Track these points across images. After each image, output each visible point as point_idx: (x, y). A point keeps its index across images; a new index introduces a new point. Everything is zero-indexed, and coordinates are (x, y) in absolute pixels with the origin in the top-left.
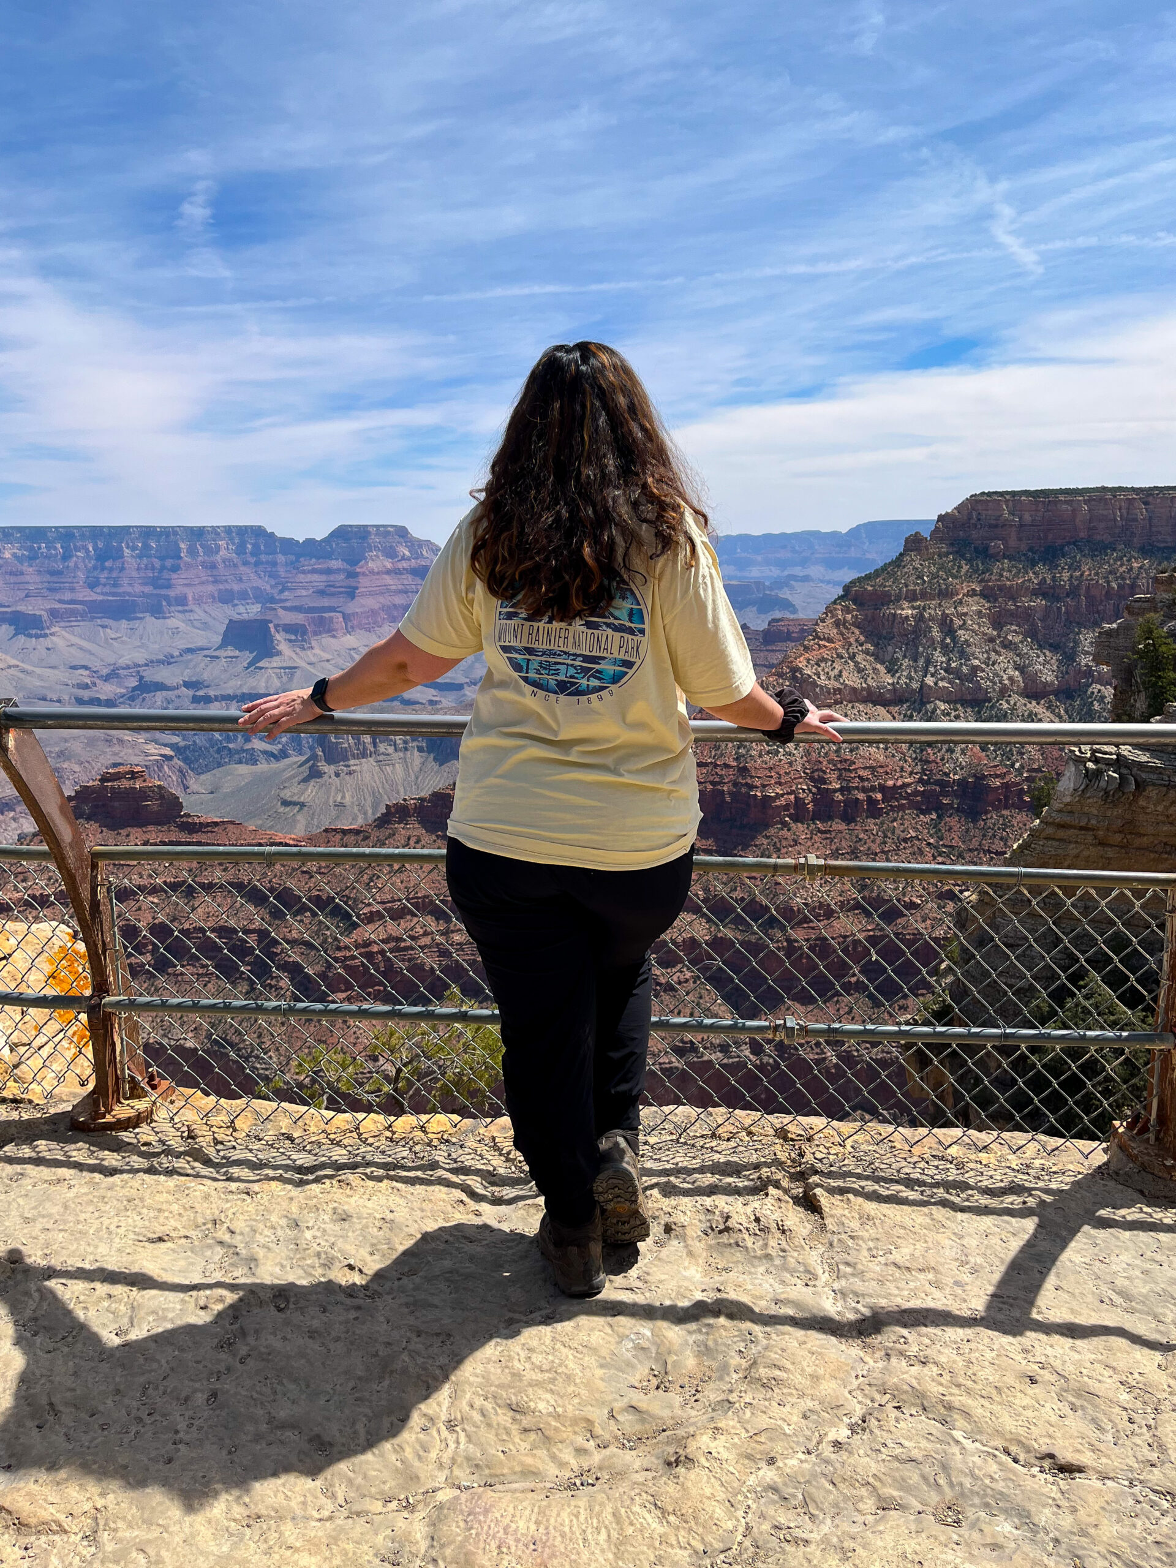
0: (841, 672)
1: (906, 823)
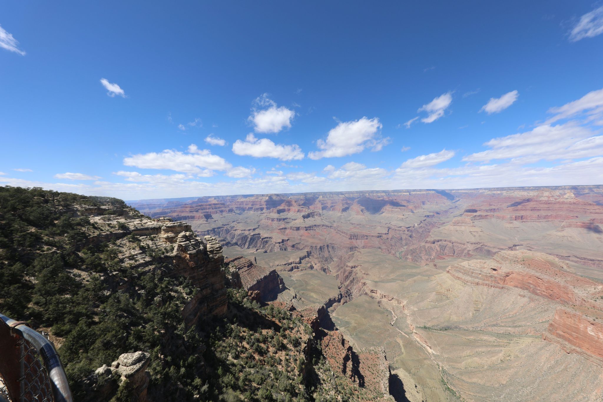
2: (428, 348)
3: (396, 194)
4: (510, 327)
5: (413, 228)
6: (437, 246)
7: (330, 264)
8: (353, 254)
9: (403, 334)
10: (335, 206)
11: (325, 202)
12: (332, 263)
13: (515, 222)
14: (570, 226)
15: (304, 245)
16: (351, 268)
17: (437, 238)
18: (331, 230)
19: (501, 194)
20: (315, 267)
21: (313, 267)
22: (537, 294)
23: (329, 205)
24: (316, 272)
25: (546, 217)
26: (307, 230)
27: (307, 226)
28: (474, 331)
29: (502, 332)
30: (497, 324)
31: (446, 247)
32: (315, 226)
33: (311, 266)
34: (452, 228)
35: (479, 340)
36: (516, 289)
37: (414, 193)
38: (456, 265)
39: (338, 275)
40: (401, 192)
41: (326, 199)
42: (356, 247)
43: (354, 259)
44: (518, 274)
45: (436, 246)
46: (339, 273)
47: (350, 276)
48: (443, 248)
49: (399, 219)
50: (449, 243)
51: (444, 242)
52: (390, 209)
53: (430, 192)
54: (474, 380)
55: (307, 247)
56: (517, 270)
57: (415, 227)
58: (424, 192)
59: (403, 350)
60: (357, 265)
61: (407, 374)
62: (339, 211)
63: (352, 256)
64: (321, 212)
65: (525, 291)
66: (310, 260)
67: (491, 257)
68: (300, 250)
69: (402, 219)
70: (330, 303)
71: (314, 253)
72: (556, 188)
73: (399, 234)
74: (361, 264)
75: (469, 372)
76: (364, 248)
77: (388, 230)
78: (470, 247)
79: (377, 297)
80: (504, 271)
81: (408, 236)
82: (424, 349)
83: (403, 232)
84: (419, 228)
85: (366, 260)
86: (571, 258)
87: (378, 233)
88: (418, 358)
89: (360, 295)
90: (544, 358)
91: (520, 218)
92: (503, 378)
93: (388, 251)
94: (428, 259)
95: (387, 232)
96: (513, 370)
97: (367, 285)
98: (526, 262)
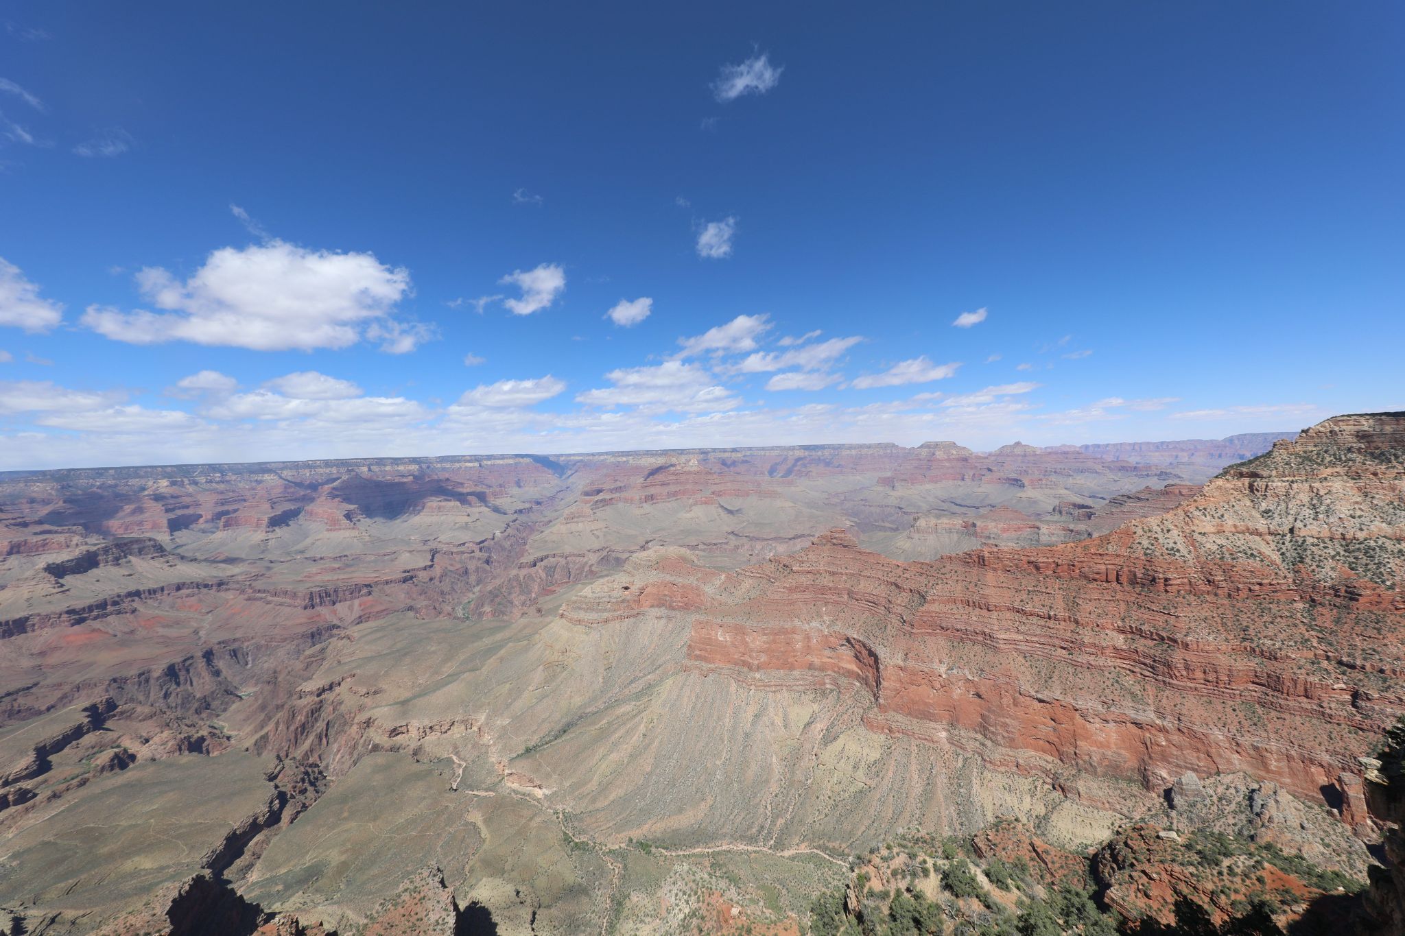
0: (1222, 516)
1: (1281, 607)
2: (537, 789)
3: (448, 465)
4: (649, 673)
5: (492, 542)
6: (540, 571)
7: (228, 714)
8: (323, 650)
9: (483, 794)
10: (235, 511)
11: (187, 500)
12: (234, 707)
13: (644, 505)
14: (696, 504)
15: (66, 688)
16: (318, 695)
17: (539, 554)
18: (222, 594)
19: (627, 462)
20: (143, 752)
21: (133, 757)
22: (671, 608)
23: (207, 511)
24: (151, 769)
25: (675, 494)
26: (80, 621)
27: (78, 605)
28: (606, 709)
29: (641, 687)
30: (634, 678)
31: (555, 567)
32: (137, 594)
33: (116, 756)
34: (563, 529)
35: (613, 721)
36: (652, 609)
37: (489, 463)
38: (574, 598)
39: (265, 738)
40: (459, 461)
41: (191, 489)
42: (335, 627)
43: (326, 664)
44: (654, 585)
46: (270, 727)
47: (316, 720)
48: (550, 570)
49: (458, 525)
50: (560, 559)
51: (552, 560)
52: (435, 504)
53: (521, 460)
54: (612, 797)
55: (83, 693)
56: (651, 581)
57: (496, 539)
58: (511, 461)
59: (485, 833)
60: (337, 679)
61: (497, 881)
62: (258, 525)
63: (321, 656)
64: (163, 537)
65: (663, 608)
66: (110, 736)
67: (621, 568)
68: (39, 713)
69: (466, 523)
70: (235, 845)
71: (132, 700)
72: (682, 452)
73: (460, 562)
74: (354, 672)
75: (604, 788)
76: (362, 622)
77: (433, 557)
78: (593, 559)
79: (408, 743)
80: (637, 586)
81: (481, 562)
82: (528, 798)
83: (469, 555)
84: (505, 539)
85: (369, 654)
86: (700, 547)
87: (405, 572)
88: (517, 828)
89: (355, 763)
90: (686, 699)
91: (651, 498)
92: (647, 763)
93: (433, 611)
94: (525, 601)
95: (430, 563)
96: (657, 741)
97: (376, 723)
98: (660, 565)
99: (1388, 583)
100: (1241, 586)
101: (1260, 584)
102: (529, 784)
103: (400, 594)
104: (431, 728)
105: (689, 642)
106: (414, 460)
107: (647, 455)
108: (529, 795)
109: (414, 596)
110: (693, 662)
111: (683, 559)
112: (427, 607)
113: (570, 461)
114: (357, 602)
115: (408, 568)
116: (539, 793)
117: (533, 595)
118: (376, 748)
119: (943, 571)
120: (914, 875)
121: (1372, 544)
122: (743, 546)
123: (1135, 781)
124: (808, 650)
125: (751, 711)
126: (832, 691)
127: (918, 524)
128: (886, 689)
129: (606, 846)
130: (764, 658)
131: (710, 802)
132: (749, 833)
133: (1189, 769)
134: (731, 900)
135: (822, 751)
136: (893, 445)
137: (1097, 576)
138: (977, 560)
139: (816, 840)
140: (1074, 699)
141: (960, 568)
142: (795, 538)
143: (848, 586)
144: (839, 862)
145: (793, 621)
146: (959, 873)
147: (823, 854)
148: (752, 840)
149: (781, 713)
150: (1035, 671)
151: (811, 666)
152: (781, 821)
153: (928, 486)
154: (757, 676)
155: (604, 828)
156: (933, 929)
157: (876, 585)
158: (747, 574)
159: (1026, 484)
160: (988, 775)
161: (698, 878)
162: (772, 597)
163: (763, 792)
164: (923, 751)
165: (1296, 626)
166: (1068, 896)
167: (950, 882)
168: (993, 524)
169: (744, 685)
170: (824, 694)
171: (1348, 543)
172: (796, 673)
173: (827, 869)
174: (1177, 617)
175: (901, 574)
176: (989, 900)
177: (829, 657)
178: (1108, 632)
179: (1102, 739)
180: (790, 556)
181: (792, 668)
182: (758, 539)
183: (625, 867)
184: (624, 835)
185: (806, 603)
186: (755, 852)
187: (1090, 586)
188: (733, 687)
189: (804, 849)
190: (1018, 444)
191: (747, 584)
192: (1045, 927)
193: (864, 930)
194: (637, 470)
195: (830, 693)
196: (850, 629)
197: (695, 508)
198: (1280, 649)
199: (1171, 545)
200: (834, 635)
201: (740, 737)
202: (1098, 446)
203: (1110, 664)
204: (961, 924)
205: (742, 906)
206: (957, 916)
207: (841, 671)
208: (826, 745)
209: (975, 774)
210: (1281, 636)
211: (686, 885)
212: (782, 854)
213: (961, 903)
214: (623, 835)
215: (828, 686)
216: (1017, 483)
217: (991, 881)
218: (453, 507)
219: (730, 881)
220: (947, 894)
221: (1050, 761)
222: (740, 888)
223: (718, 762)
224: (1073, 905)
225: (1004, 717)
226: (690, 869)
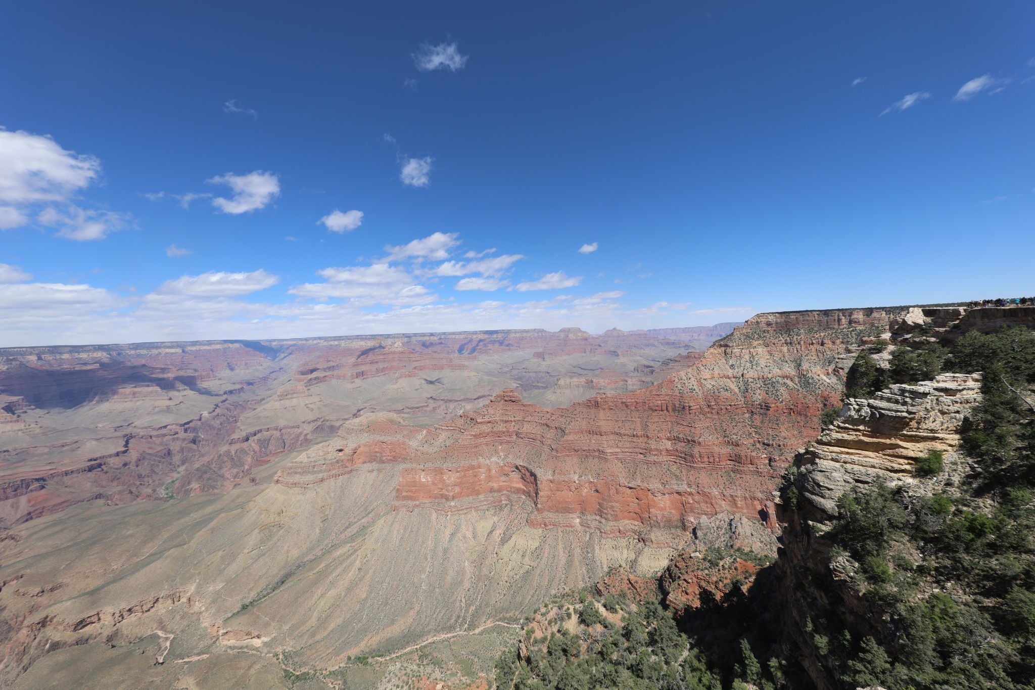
0: (713, 369)
1: (740, 417)
2: (255, 640)
3: (144, 352)
4: (363, 518)
5: (199, 423)
6: (253, 445)
9: (195, 659)
13: (356, 380)
14: (401, 377)
17: (252, 430)
19: (340, 345)
22: (383, 462)
25: (383, 370)
28: (323, 554)
29: (355, 531)
30: (349, 524)
31: (270, 440)
34: (277, 405)
35: (331, 563)
36: (365, 465)
37: (194, 348)
38: (290, 465)
40: (158, 347)
44: (366, 445)
45: (253, 443)
48: (264, 443)
49: (157, 410)
50: (274, 432)
51: (265, 433)
52: (129, 390)
53: (231, 345)
54: (332, 626)
56: (363, 442)
57: (203, 420)
58: (218, 347)
65: (374, 463)
67: (335, 434)
69: (168, 407)
72: (388, 336)
73: (162, 445)
74: (22, 572)
75: (323, 622)
76: (31, 518)
77: (127, 443)
78: (308, 429)
79: (100, 631)
80: (351, 448)
81: (186, 442)
82: (245, 650)
83: (171, 437)
84: (214, 419)
85: (43, 551)
86: (405, 411)
87: (91, 460)
88: (234, 680)
89: (25, 669)
90: (395, 532)
91: (361, 374)
92: (362, 592)
93: (129, 495)
94: (238, 473)
95: (124, 449)
96: (371, 571)
97: (55, 620)
98: (371, 428)
99: (781, 400)
100: (722, 407)
101: (730, 405)
102: (246, 637)
103: (86, 484)
104: (130, 610)
105: (398, 487)
106: (100, 348)
107: (358, 339)
108: (247, 647)
109: (104, 483)
110: (401, 502)
111: (392, 421)
112: (120, 492)
113: (283, 345)
114: (23, 500)
115: (95, 456)
116: (257, 643)
117: (246, 467)
118: (55, 646)
119: (575, 413)
120: (562, 619)
121: (774, 380)
122: (439, 407)
123: (679, 527)
124: (490, 478)
125: (448, 532)
126: (506, 505)
127: (559, 383)
128: (541, 497)
129: (326, 669)
130: (457, 489)
131: (417, 607)
132: (449, 623)
133: (703, 514)
134: (436, 679)
135: (501, 550)
136: (543, 331)
137: (657, 408)
138: (594, 404)
139: (498, 615)
140: (648, 484)
141: (585, 410)
142: (478, 398)
143: (516, 429)
144: (514, 626)
145: (478, 459)
146: (589, 610)
147: (502, 624)
148: (451, 628)
149: (471, 529)
150: (627, 470)
151: (492, 490)
152: (473, 608)
153: (565, 357)
154: (453, 504)
155: (324, 655)
156: (575, 652)
157: (534, 427)
158: (443, 428)
159: (620, 354)
160: (603, 541)
161: (408, 670)
162: (462, 443)
163: (458, 590)
164: (566, 535)
165: (746, 426)
166: (648, 606)
167: (584, 617)
168: (603, 380)
169: (443, 512)
170: (501, 509)
171: (765, 380)
172: (481, 497)
173: (506, 634)
174: (695, 428)
175: (550, 417)
176: (607, 623)
177: (504, 482)
178: (663, 441)
179: (662, 505)
180: (475, 412)
181: (478, 493)
182: (450, 401)
183: (345, 682)
184: (344, 656)
185: (487, 445)
186: (453, 637)
187: (654, 414)
188: (434, 516)
189: (490, 624)
190: (615, 329)
191: (443, 436)
192: (637, 629)
193: (531, 668)
194: (348, 352)
195: (505, 507)
196: (518, 459)
197: (400, 381)
198: (740, 440)
199: (691, 387)
200: (507, 465)
201: (441, 554)
202: (655, 330)
203: (665, 459)
204: (591, 643)
205: (445, 681)
206: (588, 639)
207: (513, 490)
208: (503, 545)
209: (596, 542)
210: (740, 433)
211: (399, 679)
212: (473, 632)
213: (590, 629)
214: (341, 656)
215: (504, 502)
216: (615, 354)
217: (607, 610)
218: (151, 392)
219: (435, 665)
220: (582, 626)
221: (636, 525)
222: (442, 668)
223: (423, 576)
224: (651, 611)
225: (611, 502)
226: (402, 666)
